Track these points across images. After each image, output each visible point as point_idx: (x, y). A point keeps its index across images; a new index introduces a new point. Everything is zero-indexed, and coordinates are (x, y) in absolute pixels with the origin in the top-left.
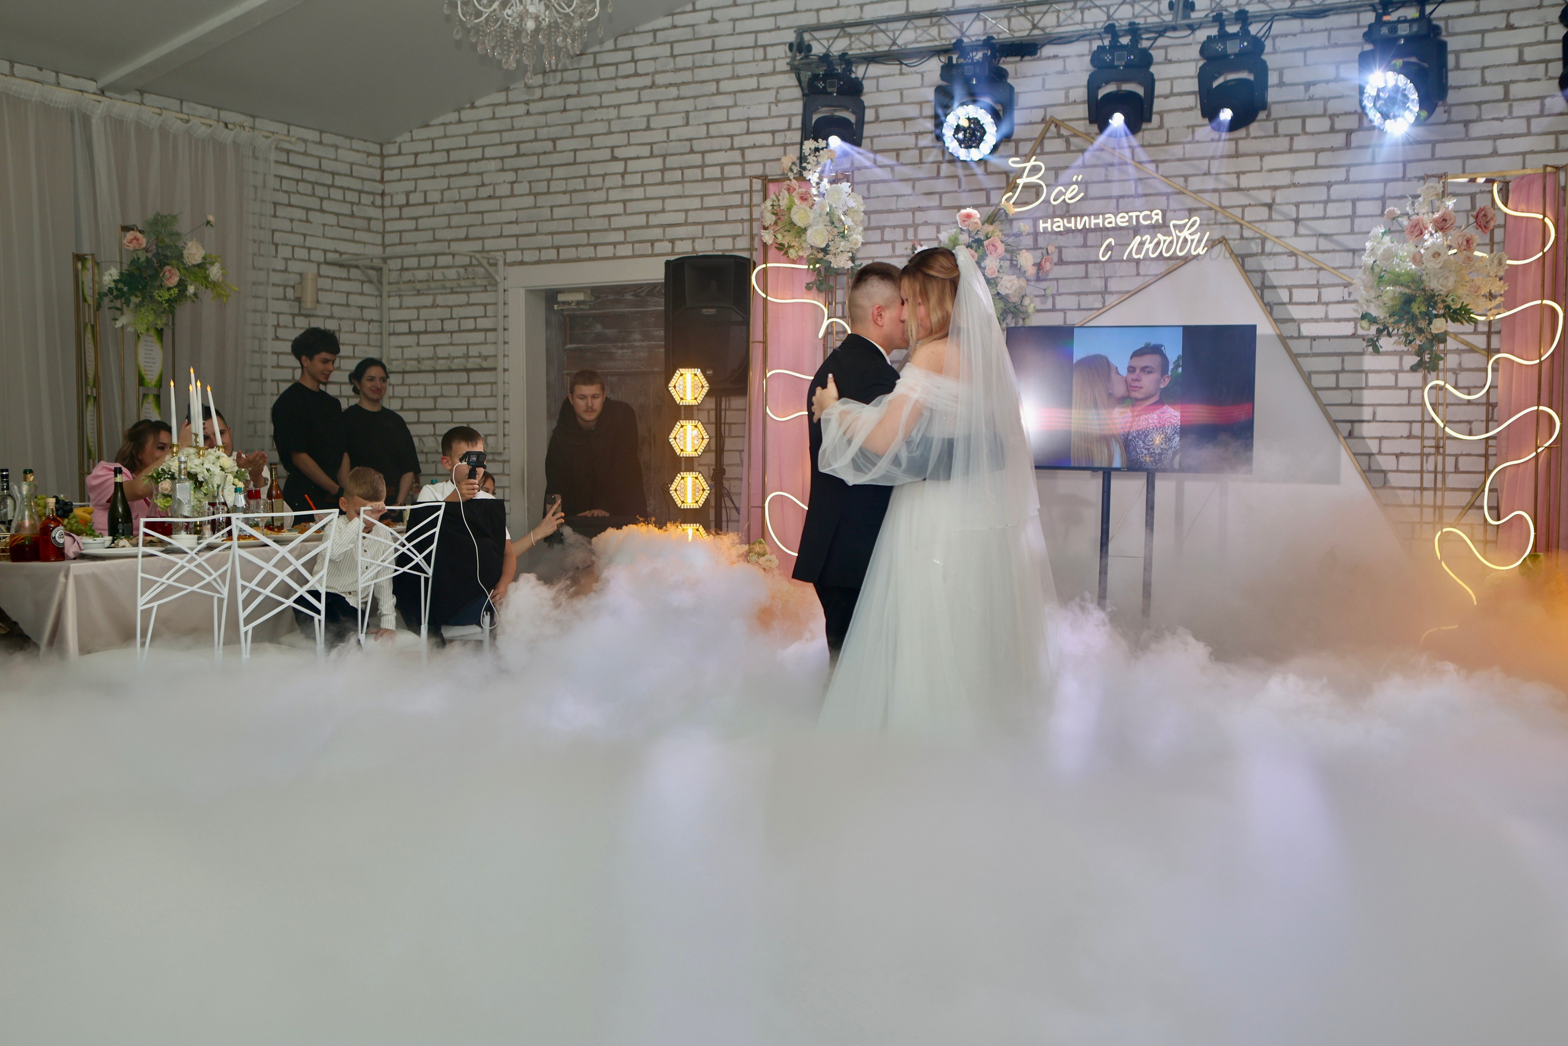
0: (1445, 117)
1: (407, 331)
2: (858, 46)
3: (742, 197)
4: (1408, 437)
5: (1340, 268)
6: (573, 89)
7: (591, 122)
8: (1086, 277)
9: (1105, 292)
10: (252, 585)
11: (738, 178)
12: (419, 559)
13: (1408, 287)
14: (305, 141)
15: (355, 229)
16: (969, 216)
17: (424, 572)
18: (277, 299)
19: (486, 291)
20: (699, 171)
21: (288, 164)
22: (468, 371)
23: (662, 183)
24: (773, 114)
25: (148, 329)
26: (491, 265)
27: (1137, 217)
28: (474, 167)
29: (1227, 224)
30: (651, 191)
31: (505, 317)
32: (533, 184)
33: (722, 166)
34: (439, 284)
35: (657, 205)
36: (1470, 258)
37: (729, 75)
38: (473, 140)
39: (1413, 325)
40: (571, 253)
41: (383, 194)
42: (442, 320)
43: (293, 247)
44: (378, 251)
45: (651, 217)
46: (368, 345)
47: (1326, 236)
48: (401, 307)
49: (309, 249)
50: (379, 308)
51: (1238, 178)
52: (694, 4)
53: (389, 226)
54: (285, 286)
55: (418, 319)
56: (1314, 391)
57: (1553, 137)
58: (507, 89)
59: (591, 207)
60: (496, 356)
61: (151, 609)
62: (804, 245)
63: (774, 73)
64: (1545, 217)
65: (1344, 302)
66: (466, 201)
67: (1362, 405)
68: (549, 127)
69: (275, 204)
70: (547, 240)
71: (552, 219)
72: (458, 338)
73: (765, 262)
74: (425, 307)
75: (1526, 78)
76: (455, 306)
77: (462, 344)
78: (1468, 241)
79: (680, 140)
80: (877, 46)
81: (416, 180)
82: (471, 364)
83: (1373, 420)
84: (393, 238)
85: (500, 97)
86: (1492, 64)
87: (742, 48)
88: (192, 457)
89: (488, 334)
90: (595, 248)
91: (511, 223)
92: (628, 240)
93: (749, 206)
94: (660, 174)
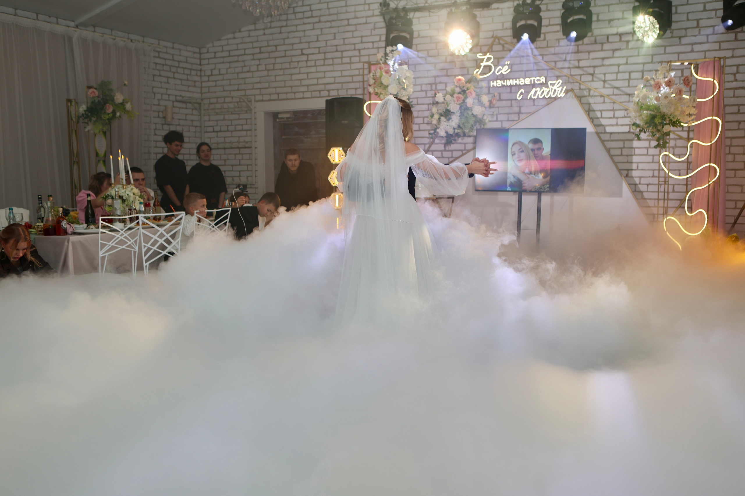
0: (670, 35)
1: (212, 131)
2: (410, 4)
3: (359, 71)
4: (652, 177)
5: (623, 102)
6: (284, 23)
7: (292, 38)
8: (511, 106)
9: (519, 113)
10: (148, 245)
11: (358, 63)
13: (653, 111)
14: (166, 47)
15: (189, 86)
16: (460, 80)
18: (155, 117)
19: (247, 113)
20: (340, 60)
21: (159, 57)
22: (239, 148)
23: (324, 65)
24: (373, 34)
25: (99, 132)
26: (249, 101)
27: (534, 80)
28: (241, 58)
29: (573, 83)
30: (319, 69)
31: (255, 124)
32: (267, 66)
33: (350, 57)
34: (226, 110)
35: (322, 75)
36: (681, 99)
37: (353, 17)
38: (240, 46)
39: (655, 128)
40: (284, 96)
41: (201, 70)
42: (228, 126)
43: (162, 94)
44: (199, 96)
45: (319, 80)
46: (195, 137)
47: (617, 88)
48: (209, 120)
49: (169, 95)
50: (200, 121)
51: (579, 62)
53: (204, 84)
54: (159, 112)
55: (217, 125)
56: (611, 156)
57: (718, 44)
58: (255, 24)
59: (293, 76)
60: (251, 142)
61: (105, 256)
63: (373, 16)
64: (714, 80)
65: (625, 117)
66: (238, 73)
67: (632, 163)
68: (274, 40)
69: (154, 75)
70: (273, 91)
71: (276, 81)
72: (234, 134)
73: (370, 100)
74: (220, 120)
75: (706, 17)
76: (233, 120)
77: (237, 137)
78: (680, 91)
79: (332, 46)
80: (419, 4)
81: (215, 64)
82: (240, 145)
83: (637, 169)
84: (205, 90)
85: (252, 27)
86: (692, 11)
87: (359, 5)
88: (121, 189)
89: (248, 132)
90: (295, 94)
91: (257, 83)
92: (309, 90)
93: (362, 75)
94: (323, 61)
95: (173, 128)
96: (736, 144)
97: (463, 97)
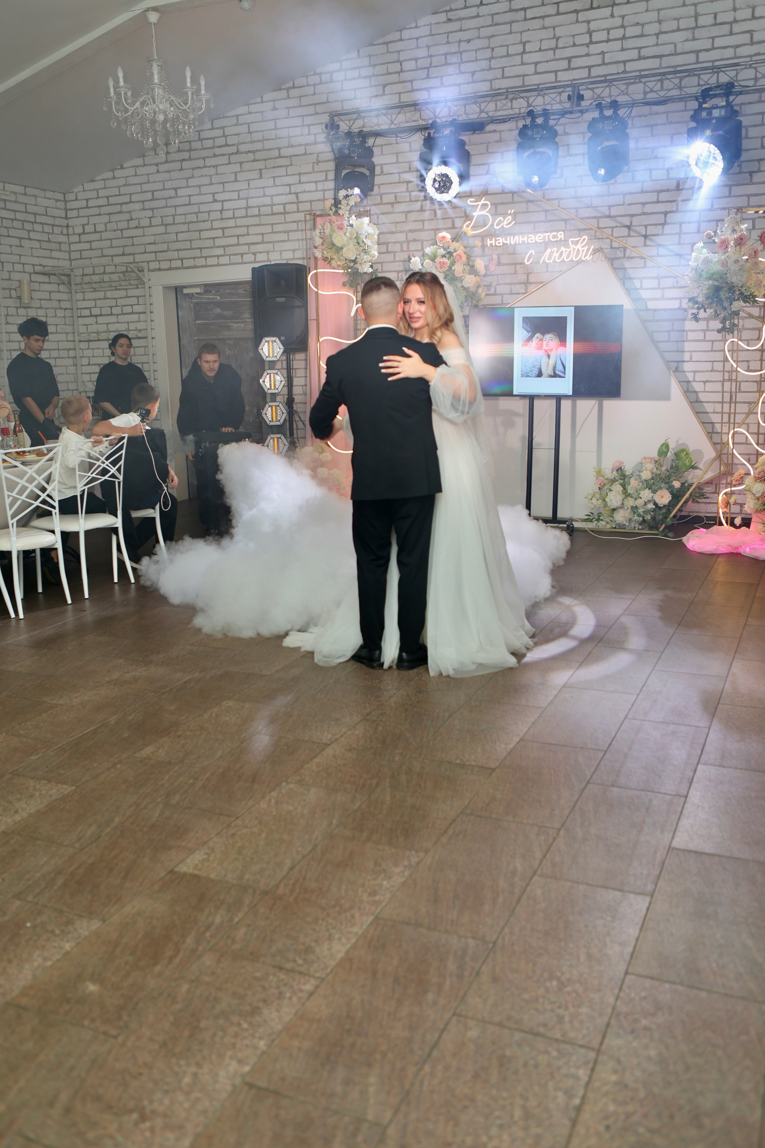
0: (739, 169)
1: (89, 314)
2: (369, 126)
3: (298, 225)
4: (711, 371)
5: (672, 266)
6: (186, 155)
7: (199, 177)
8: (515, 273)
9: (527, 283)
10: (14, 494)
11: (295, 212)
12: (113, 470)
13: (717, 280)
14: (15, 193)
15: (51, 250)
16: (444, 238)
17: (118, 479)
18: (6, 298)
19: (138, 288)
20: (270, 208)
21: (5, 209)
23: (247, 216)
24: (315, 170)
26: (140, 271)
28: (125, 208)
29: (602, 238)
30: (240, 222)
31: (151, 304)
32: (164, 218)
33: (285, 204)
34: (108, 284)
35: (244, 231)
36: (756, 263)
37: (287, 145)
38: (123, 190)
39: (721, 305)
40: (191, 262)
41: (67, 226)
42: (111, 307)
43: (13, 263)
44: (67, 264)
45: (241, 238)
46: (65, 324)
48: (84, 300)
49: (24, 264)
50: (70, 300)
51: (610, 209)
52: (262, 98)
53: (73, 247)
54: (10, 289)
55: (96, 307)
56: (655, 343)
58: (144, 156)
59: (202, 233)
60: (146, 329)
62: (341, 258)
63: (316, 143)
65: (674, 287)
66: (122, 230)
67: (683, 351)
68: (172, 180)
70: (174, 255)
71: (177, 241)
72: (121, 318)
73: (316, 269)
74: (100, 299)
76: (119, 298)
77: (125, 322)
78: (755, 252)
79: (257, 188)
80: (381, 125)
81: (88, 216)
83: (691, 360)
84: (76, 255)
85: (139, 161)
89: (141, 315)
90: (206, 259)
91: (151, 243)
92: (227, 253)
93: (302, 230)
94: (245, 210)
95: (32, 313)
97: (449, 262)
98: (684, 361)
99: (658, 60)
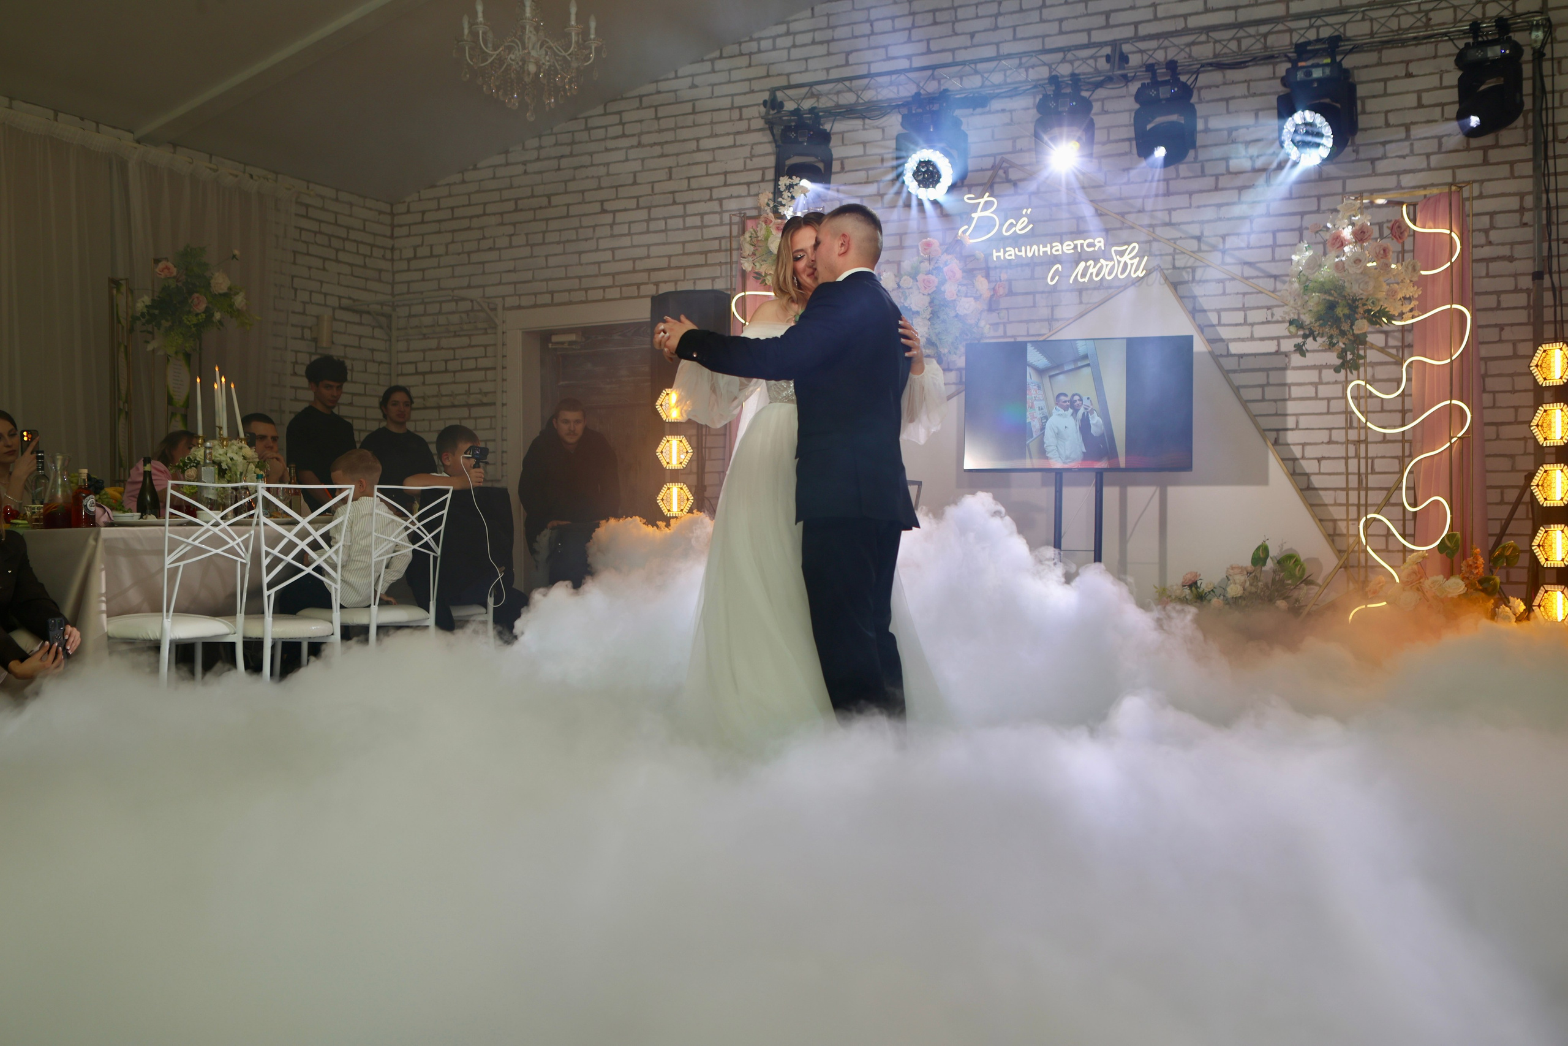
0: (1353, 156)
1: (414, 371)
2: (824, 103)
4: (1328, 443)
6: (566, 150)
7: (583, 179)
8: (1034, 306)
9: (1051, 320)
10: (276, 552)
11: (717, 225)
12: (428, 538)
13: (1330, 294)
14: (323, 197)
15: (367, 279)
16: (929, 244)
18: (296, 339)
19: (486, 333)
20: (681, 220)
21: (307, 217)
22: (469, 406)
23: (648, 232)
24: (748, 168)
25: (176, 353)
26: (491, 310)
28: (476, 223)
29: (1160, 255)
30: (638, 240)
31: (504, 356)
32: (529, 236)
33: (702, 215)
34: (443, 328)
35: (642, 252)
36: (1387, 268)
37: (708, 134)
38: (475, 198)
39: (1337, 328)
40: (565, 297)
41: (393, 249)
42: (446, 361)
43: (311, 292)
44: (388, 299)
45: (638, 263)
46: (378, 384)
47: (1250, 264)
48: (408, 351)
49: (325, 295)
50: (389, 351)
51: (1170, 214)
52: (676, 72)
53: (398, 277)
54: (303, 328)
55: (424, 360)
56: (1245, 403)
57: (1450, 171)
58: (507, 152)
59: (582, 256)
60: (495, 392)
61: (178, 567)
63: (749, 131)
64: (1451, 231)
65: (1268, 322)
66: (469, 253)
67: (1286, 415)
68: (545, 184)
69: (295, 253)
70: (542, 286)
71: (547, 267)
72: (460, 377)
73: (743, 290)
74: (431, 350)
75: (1424, 119)
76: (458, 348)
77: (464, 382)
78: (1384, 250)
79: (664, 193)
81: (423, 235)
82: (472, 400)
83: (1297, 428)
84: (401, 288)
85: (500, 159)
86: (1394, 108)
87: (719, 110)
88: (217, 447)
89: (488, 372)
90: (586, 292)
91: (510, 271)
92: (617, 284)
93: (726, 250)
94: (645, 224)
96: (1497, 372)
97: (936, 280)
98: (1286, 430)
99: (1232, 12)
